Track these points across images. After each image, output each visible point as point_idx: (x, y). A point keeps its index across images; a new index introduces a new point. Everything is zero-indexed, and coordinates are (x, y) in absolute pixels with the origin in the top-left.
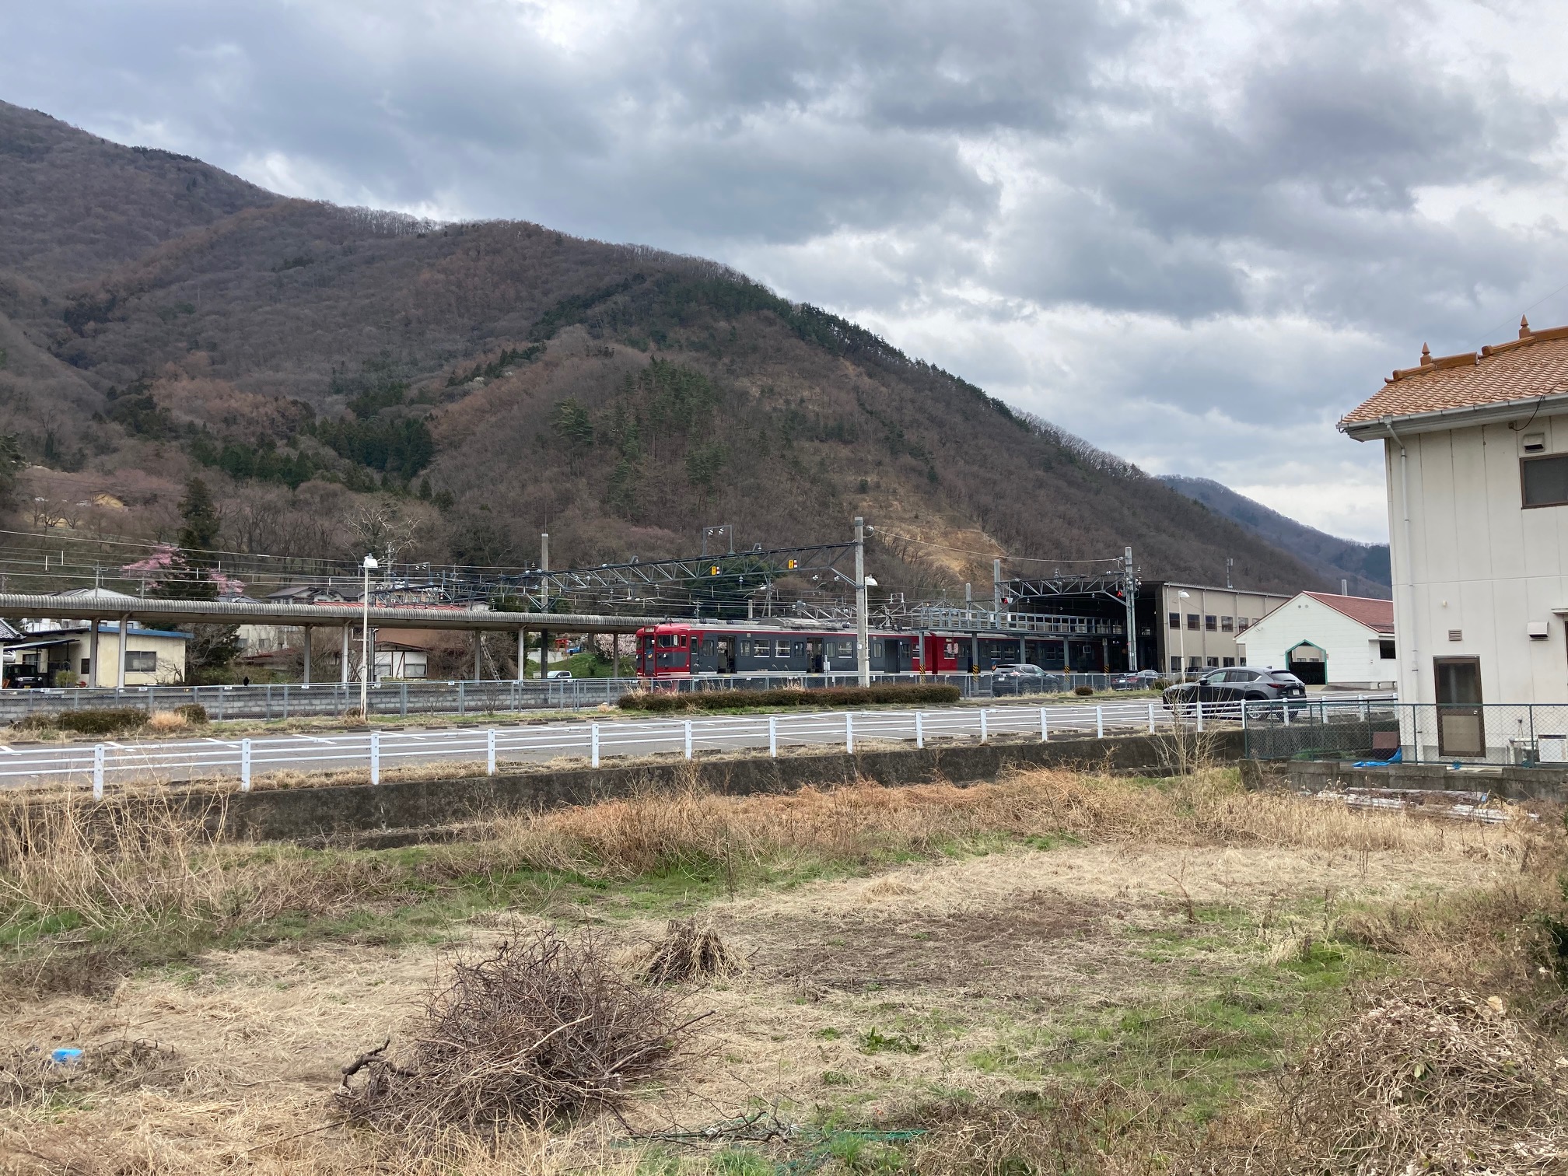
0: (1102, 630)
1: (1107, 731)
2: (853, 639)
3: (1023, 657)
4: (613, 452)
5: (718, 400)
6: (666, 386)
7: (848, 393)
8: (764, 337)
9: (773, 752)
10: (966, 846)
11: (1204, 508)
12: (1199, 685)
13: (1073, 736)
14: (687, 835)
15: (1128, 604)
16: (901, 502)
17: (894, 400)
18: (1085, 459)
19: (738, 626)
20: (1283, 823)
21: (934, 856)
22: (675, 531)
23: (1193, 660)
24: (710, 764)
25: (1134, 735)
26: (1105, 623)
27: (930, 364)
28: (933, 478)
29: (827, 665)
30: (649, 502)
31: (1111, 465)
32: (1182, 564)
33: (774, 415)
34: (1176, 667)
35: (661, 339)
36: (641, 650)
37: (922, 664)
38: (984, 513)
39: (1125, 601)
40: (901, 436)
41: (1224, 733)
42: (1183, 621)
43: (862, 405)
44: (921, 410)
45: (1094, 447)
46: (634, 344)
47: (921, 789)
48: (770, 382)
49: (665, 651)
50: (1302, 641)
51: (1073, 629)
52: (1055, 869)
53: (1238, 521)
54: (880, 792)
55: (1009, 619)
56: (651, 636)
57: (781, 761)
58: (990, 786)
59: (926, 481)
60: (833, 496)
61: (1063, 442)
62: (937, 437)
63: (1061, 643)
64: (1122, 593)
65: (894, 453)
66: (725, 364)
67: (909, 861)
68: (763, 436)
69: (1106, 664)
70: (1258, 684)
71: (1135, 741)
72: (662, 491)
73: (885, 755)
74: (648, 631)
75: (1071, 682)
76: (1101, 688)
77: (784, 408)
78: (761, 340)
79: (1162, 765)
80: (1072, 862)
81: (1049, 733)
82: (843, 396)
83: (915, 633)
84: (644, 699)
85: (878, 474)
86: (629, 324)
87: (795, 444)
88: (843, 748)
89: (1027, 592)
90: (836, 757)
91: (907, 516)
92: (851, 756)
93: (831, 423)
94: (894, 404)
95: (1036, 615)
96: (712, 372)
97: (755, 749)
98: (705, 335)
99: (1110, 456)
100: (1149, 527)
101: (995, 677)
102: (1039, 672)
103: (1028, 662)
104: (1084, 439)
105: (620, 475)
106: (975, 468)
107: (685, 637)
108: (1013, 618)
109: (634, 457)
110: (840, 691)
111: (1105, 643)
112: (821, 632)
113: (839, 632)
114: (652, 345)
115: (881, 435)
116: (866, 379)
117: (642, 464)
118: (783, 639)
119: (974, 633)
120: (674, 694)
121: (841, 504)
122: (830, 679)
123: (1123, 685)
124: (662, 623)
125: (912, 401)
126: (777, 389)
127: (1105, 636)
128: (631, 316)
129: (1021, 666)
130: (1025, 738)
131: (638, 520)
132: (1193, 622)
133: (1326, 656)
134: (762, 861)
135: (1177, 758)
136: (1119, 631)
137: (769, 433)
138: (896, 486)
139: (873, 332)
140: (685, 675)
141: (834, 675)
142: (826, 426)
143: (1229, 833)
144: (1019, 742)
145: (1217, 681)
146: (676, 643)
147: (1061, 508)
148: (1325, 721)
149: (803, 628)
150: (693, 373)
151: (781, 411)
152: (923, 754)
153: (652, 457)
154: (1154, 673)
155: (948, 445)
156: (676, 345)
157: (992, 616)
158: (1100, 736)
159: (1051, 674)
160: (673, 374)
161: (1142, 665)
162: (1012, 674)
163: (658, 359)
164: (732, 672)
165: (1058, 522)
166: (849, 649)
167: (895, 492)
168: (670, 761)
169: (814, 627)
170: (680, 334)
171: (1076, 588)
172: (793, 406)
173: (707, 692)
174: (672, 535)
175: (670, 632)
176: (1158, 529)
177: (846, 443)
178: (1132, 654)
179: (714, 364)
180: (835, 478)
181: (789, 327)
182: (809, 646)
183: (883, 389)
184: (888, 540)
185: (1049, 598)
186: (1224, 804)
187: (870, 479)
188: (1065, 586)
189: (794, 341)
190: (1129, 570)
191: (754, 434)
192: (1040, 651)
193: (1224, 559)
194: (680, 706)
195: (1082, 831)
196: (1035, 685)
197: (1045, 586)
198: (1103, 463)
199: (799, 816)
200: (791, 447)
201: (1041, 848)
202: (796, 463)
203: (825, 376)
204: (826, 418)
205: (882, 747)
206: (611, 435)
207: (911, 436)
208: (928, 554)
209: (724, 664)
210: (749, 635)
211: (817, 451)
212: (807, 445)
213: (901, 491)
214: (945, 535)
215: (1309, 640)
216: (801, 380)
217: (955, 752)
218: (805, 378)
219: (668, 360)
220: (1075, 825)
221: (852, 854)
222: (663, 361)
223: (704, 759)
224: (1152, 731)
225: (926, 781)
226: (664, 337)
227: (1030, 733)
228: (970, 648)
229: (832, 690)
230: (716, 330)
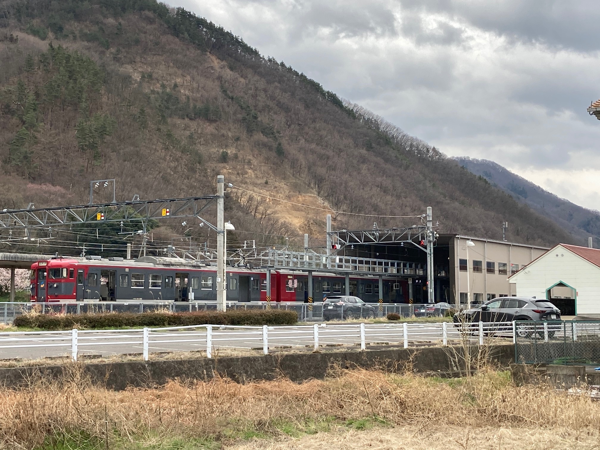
0: (407, 271)
1: (411, 343)
2: (214, 274)
3: (348, 291)
4: (15, 120)
5: (105, 82)
6: (61, 68)
7: (213, 81)
8: (145, 33)
9: (146, 357)
10: (300, 427)
11: (486, 182)
12: (481, 310)
13: (384, 347)
14: (72, 418)
15: (428, 251)
16: (254, 170)
17: (251, 89)
18: (397, 142)
19: (118, 262)
20: (543, 409)
21: (276, 434)
22: (67, 188)
23: (477, 295)
24: (92, 366)
25: (431, 347)
26: (411, 266)
27: (279, 62)
28: (280, 152)
29: (191, 295)
30: (44, 162)
31: (417, 147)
32: (469, 226)
33: (152, 96)
34: (464, 300)
35: (58, 30)
36: (35, 281)
37: (268, 295)
38: (319, 181)
39: (426, 248)
40: (256, 118)
41: (500, 346)
42: (470, 265)
43: (225, 91)
44: (272, 98)
45: (405, 133)
46: (35, 33)
47: (266, 385)
48: (149, 69)
49: (55, 282)
50: (558, 282)
51: (386, 270)
52: (369, 442)
53: (512, 194)
54: (232, 387)
55: (338, 261)
56: (43, 269)
57: (152, 364)
58: (320, 382)
59: (275, 154)
60: (199, 163)
61: (382, 127)
62: (284, 120)
63: (377, 281)
64: (424, 242)
65: (250, 131)
66: (112, 53)
67: (255, 438)
68: (142, 112)
69: (411, 298)
70: (525, 310)
71: (432, 351)
72: (56, 155)
73: (237, 359)
74: (41, 264)
75: (384, 311)
76: (407, 315)
77: (160, 91)
78: (143, 35)
79: (453, 370)
80: (383, 437)
81: (366, 344)
82: (210, 84)
83: (263, 271)
84: (37, 319)
85: (236, 148)
86: (32, 16)
87: (169, 120)
88: (203, 354)
89: (352, 240)
90: (197, 360)
91: (259, 182)
92: (210, 360)
93: (199, 105)
94: (250, 92)
95: (358, 259)
96: (101, 58)
97: (130, 355)
98: (95, 28)
99: (417, 140)
100: (445, 197)
101: (326, 306)
102: (359, 302)
103: (351, 294)
104: (397, 126)
105: (20, 140)
106: (313, 146)
107: (73, 271)
108: (341, 260)
109: (32, 126)
110: (202, 314)
111: (410, 282)
112: (187, 268)
113: (202, 269)
114: (51, 35)
115: (240, 116)
116: (228, 71)
117: (39, 132)
118: (156, 274)
119: (310, 272)
120: (62, 315)
121: (206, 170)
122: (194, 306)
123: (423, 314)
124: (53, 258)
125: (265, 91)
126: (155, 76)
127: (410, 276)
128: (33, 10)
129: (346, 297)
130: (348, 348)
131: (33, 179)
132: (477, 267)
133: (576, 294)
134: (135, 439)
135: (464, 362)
136: (421, 273)
137: (148, 110)
138: (251, 157)
139: (234, 34)
140: (73, 302)
141: (197, 303)
142: (195, 107)
143: (503, 417)
144: (343, 350)
145: (495, 307)
146: (65, 275)
147: (379, 179)
148: (575, 338)
149: (173, 265)
150: (84, 59)
151: (158, 93)
152: (268, 359)
153: (48, 126)
154: (446, 304)
155: (293, 126)
156: (71, 36)
157: (324, 259)
158: (406, 346)
159: (369, 305)
160: (68, 58)
161: (438, 300)
162: (338, 304)
163: (56, 46)
164: (112, 300)
165: (375, 190)
166: (210, 282)
167: (249, 163)
168: (59, 362)
169: (181, 264)
170: (74, 26)
171: (389, 238)
172: (168, 90)
173: (91, 314)
174: (63, 191)
175: (61, 266)
176: (452, 198)
177: (211, 121)
178: (431, 291)
179: (103, 53)
180: (202, 149)
181: (166, 26)
182: (178, 281)
183: (242, 80)
184: (243, 201)
185: (369, 246)
186: (499, 395)
187: (230, 151)
188: (380, 237)
189: (170, 38)
190: (430, 225)
191: (135, 110)
192: (360, 287)
193: (501, 222)
194: (67, 325)
195: (390, 416)
196: (356, 312)
197: (366, 237)
198: (411, 146)
199: (167, 404)
200: (165, 123)
201: (358, 428)
202: (169, 136)
203: (195, 67)
204: (195, 100)
205: (235, 354)
206: (14, 107)
207: (263, 119)
208: (275, 212)
209: (106, 294)
210: (127, 270)
211: (186, 128)
212: (179, 121)
213: (255, 162)
214: (289, 197)
215: (564, 282)
216: (176, 70)
217: (293, 358)
218: (178, 68)
219: (64, 47)
220: (386, 412)
221: (209, 433)
222: (59, 48)
223: (88, 362)
224: (445, 343)
225: (269, 379)
226: (61, 29)
227: (352, 345)
228: (306, 284)
229: (195, 313)
230: (105, 24)
